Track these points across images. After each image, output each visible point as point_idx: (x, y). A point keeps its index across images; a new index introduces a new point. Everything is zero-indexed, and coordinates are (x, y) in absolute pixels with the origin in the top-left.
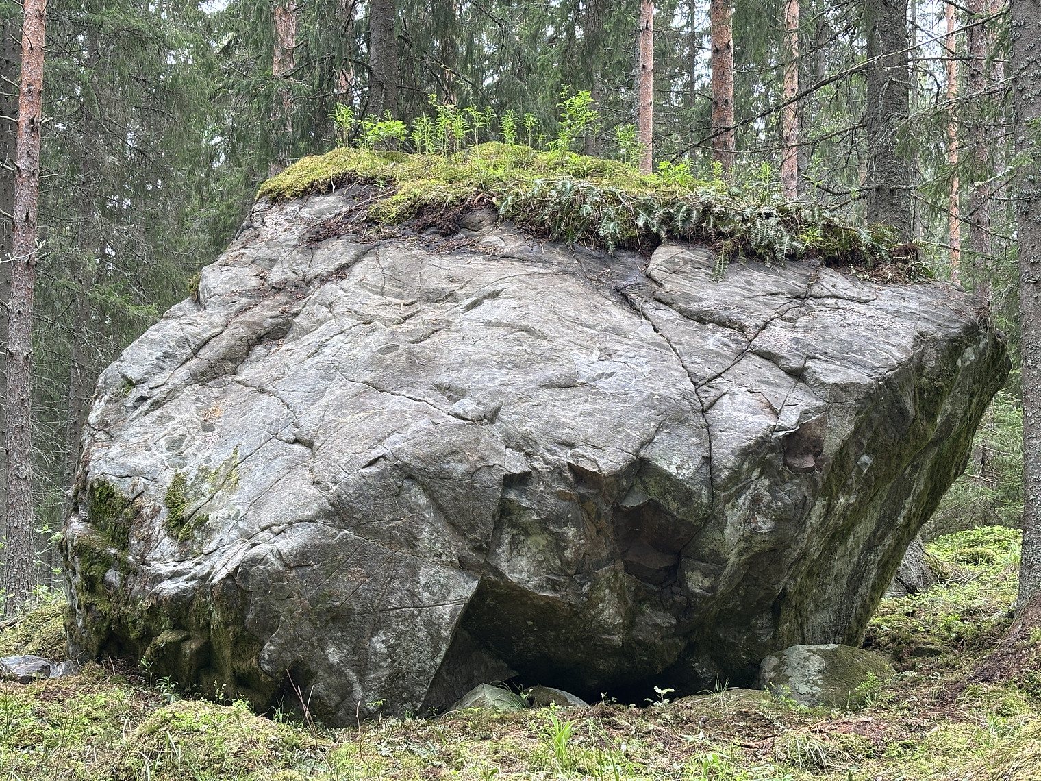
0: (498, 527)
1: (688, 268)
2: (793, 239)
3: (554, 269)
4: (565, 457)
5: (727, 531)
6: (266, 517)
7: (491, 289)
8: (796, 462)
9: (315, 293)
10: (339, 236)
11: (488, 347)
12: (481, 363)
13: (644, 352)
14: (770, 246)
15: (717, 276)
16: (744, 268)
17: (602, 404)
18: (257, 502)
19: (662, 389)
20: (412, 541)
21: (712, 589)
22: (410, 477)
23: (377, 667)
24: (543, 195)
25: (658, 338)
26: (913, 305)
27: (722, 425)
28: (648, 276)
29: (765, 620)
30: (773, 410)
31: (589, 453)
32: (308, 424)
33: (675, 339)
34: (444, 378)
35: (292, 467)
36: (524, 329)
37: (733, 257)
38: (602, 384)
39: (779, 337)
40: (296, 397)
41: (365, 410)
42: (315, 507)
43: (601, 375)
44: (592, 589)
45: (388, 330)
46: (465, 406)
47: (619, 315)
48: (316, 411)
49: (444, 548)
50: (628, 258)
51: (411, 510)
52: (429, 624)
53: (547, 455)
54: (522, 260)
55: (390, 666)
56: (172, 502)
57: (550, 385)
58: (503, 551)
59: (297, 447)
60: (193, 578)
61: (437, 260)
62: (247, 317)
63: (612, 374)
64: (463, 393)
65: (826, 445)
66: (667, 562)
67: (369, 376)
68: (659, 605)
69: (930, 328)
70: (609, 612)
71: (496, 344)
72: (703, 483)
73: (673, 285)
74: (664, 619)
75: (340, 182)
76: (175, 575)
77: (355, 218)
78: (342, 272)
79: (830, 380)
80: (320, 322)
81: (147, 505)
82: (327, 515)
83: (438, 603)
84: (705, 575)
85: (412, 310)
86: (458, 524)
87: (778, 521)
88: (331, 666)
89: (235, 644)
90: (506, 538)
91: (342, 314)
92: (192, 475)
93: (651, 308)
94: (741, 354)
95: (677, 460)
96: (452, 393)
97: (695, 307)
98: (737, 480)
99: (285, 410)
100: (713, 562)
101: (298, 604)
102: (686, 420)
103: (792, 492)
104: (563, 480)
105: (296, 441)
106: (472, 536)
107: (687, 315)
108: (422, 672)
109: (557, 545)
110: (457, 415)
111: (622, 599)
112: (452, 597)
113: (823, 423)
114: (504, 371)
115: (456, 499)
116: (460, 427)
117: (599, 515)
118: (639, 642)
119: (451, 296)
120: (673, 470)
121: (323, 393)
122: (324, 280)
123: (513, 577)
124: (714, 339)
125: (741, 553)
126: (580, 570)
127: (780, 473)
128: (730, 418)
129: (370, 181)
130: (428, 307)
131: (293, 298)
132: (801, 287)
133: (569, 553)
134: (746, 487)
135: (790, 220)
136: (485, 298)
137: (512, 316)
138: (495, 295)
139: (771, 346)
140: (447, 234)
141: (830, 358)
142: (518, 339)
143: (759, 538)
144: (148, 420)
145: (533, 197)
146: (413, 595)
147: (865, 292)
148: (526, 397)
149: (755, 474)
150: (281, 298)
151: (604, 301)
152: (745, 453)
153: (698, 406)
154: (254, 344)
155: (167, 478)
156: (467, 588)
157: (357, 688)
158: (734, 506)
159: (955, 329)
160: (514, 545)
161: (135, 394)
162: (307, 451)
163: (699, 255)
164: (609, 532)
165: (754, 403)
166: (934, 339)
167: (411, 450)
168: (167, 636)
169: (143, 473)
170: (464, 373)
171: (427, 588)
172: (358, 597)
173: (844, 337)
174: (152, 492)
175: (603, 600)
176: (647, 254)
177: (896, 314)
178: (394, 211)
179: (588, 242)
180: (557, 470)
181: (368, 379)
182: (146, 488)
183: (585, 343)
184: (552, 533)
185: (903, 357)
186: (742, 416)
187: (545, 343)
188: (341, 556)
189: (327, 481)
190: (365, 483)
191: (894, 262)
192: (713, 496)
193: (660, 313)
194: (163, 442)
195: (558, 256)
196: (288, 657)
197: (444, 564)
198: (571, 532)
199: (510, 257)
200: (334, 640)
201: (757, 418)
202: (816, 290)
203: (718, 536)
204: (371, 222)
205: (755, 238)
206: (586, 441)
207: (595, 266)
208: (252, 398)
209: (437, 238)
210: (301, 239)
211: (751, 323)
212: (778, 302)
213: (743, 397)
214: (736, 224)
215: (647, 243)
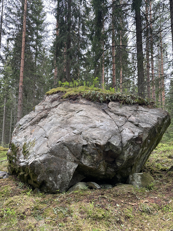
0: (82, 154)
1: (115, 106)
2: (133, 101)
3: (92, 106)
4: (94, 142)
5: (125, 155)
6: (38, 153)
7: (81, 109)
8: (137, 142)
9: (52, 110)
10: (56, 100)
11: (80, 120)
12: (79, 123)
13: (108, 121)
14: (129, 102)
15: (120, 107)
16: (125, 106)
17: (101, 131)
18: (37, 149)
19: (112, 128)
20: (65, 157)
21: (121, 165)
22: (65, 145)
23: (59, 181)
24: (90, 94)
25: (111, 118)
26: (156, 112)
27: (124, 135)
28: (108, 107)
29: (130, 168)
30: (133, 132)
31: (99, 141)
32: (48, 134)
33: (114, 118)
34: (72, 126)
35: (44, 142)
36: (87, 117)
37: (123, 104)
38: (101, 127)
39: (133, 118)
40: (46, 129)
41: (58, 132)
42: (47, 151)
43: (101, 126)
44: (99, 166)
45: (63, 117)
46: (76, 131)
47: (104, 114)
48: (49, 132)
49: (71, 158)
50: (105, 104)
51: (65, 152)
52: (69, 173)
53: (91, 141)
54: (86, 104)
55: (61, 180)
56: (24, 148)
57: (91, 127)
58: (83, 159)
59: (46, 138)
60: (26, 163)
61: (72, 105)
62: (40, 114)
63: (103, 125)
64: (75, 129)
65: (143, 139)
66: (113, 160)
67: (59, 125)
68: (111, 167)
69: (159, 117)
70: (102, 169)
71: (81, 119)
72: (120, 147)
73: (113, 109)
74: (112, 170)
75: (58, 92)
76: (23, 162)
77: (59, 98)
78: (56, 106)
79: (144, 127)
80: (52, 115)
81: (20, 148)
82: (49, 153)
83: (70, 169)
84: (120, 163)
85: (67, 113)
86: (74, 154)
87: (134, 153)
88: (50, 181)
89: (33, 176)
90: (83, 156)
91: (56, 114)
92: (27, 143)
93: (109, 113)
94: (126, 121)
95: (115, 142)
96: (74, 129)
97: (117, 113)
98: (127, 146)
99: (44, 131)
100: (122, 160)
101: (43, 170)
102: (117, 134)
103: (137, 148)
104: (94, 146)
105: (45, 137)
106: (77, 156)
107: (116, 114)
108: (68, 181)
109: (93, 158)
110: (74, 133)
111: (104, 166)
112: (73, 168)
113: (142, 135)
114: (83, 125)
115: (74, 149)
116: (75, 135)
117: (101, 152)
118: (107, 174)
119: (74, 111)
120: (115, 144)
121: (51, 128)
122: (53, 108)
123: (84, 164)
124: (121, 119)
125: (127, 159)
126: (97, 162)
127: (135, 144)
128: (125, 134)
129: (62, 92)
130: (70, 113)
131: (48, 111)
132: (136, 109)
133: (95, 160)
134: (129, 147)
135: (132, 98)
136: (80, 111)
137: (85, 114)
138: (82, 110)
139: (132, 120)
140: (74, 100)
141: (143, 122)
142: (85, 118)
143: (131, 156)
144: (22, 132)
145: (88, 94)
146: (65, 167)
147: (147, 110)
148: (87, 130)
149: (130, 145)
150: (46, 111)
151: (101, 112)
152: (128, 141)
153: (119, 132)
154: (41, 119)
155: (23, 143)
156: (76, 166)
157: (55, 184)
158: (126, 151)
159: (164, 117)
160: (85, 158)
161: (21, 127)
162: (47, 139)
163: (117, 103)
164: (102, 155)
165: (129, 131)
166: (160, 119)
167: (65, 140)
168: (22, 173)
169: (19, 142)
170: (76, 125)
171: (68, 166)
172: (55, 168)
173: (145, 118)
174: (20, 146)
175: (101, 167)
176: (108, 103)
177: (153, 114)
178: (65, 96)
179: (98, 101)
180: (93, 144)
181: (59, 126)
182: (20, 145)
183: (98, 119)
184: (92, 156)
185: (156, 122)
186: (127, 134)
187: (90, 119)
188: (52, 161)
189: (49, 146)
190: (56, 147)
191: (150, 105)
192: (122, 149)
193: (111, 114)
194: (23, 136)
195: (93, 104)
196: (42, 179)
197: (71, 162)
198: (95, 156)
199: (84, 104)
200: (51, 176)
201: (130, 134)
202: (138, 110)
203: (123, 156)
204: (62, 98)
205: (127, 100)
206: (98, 139)
207: (99, 105)
208: (39, 129)
209: (72, 101)
210: (51, 101)
211: (127, 116)
212: (132, 112)
213: (127, 130)
214: (123, 98)
215: (108, 101)
